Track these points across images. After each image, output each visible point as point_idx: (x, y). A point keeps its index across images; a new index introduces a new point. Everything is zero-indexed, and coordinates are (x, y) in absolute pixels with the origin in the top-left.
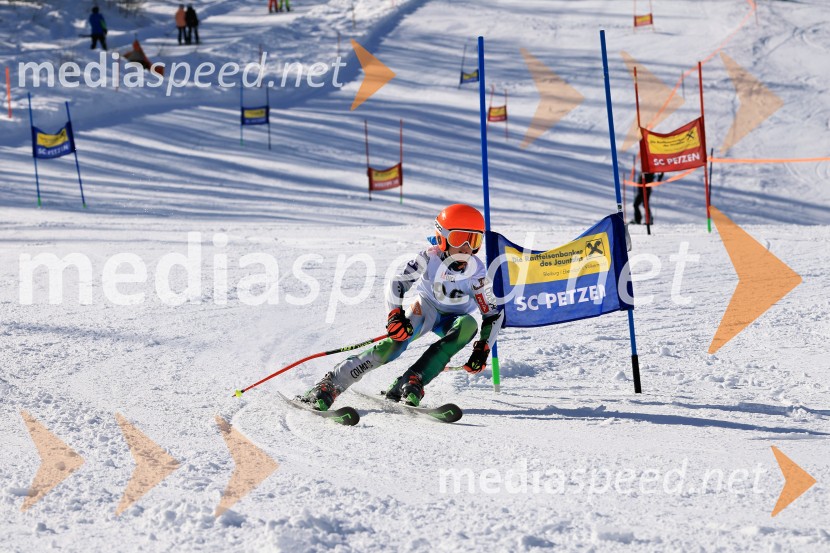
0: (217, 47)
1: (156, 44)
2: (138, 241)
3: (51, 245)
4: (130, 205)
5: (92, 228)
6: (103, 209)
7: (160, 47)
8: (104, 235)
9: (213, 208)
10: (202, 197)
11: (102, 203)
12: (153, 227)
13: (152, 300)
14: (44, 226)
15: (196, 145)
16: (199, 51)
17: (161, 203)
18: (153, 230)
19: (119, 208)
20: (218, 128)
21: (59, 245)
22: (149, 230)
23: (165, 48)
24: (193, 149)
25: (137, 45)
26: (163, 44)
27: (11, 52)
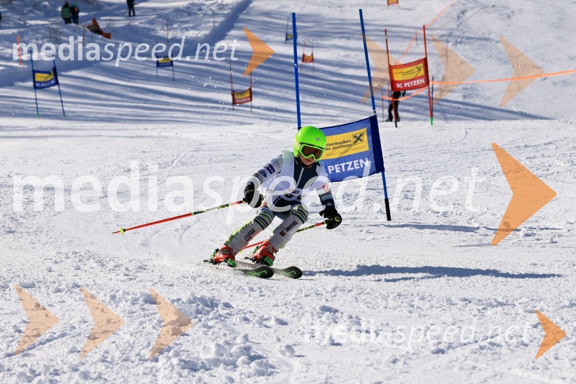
0: (142, 21)
1: (106, 20)
2: (96, 136)
3: (44, 140)
4: (92, 115)
5: (69, 129)
6: (75, 118)
7: (108, 22)
8: (75, 133)
9: (141, 116)
10: (134, 110)
11: (76, 114)
12: (105, 128)
13: (104, 171)
14: (40, 128)
15: (130, 79)
16: (132, 24)
17: (109, 114)
18: (105, 130)
19: (84, 117)
20: (144, 69)
21: (49, 139)
22: (103, 130)
23: (111, 22)
24: (128, 81)
25: (94, 21)
26: (110, 20)
27: (21, 26)
